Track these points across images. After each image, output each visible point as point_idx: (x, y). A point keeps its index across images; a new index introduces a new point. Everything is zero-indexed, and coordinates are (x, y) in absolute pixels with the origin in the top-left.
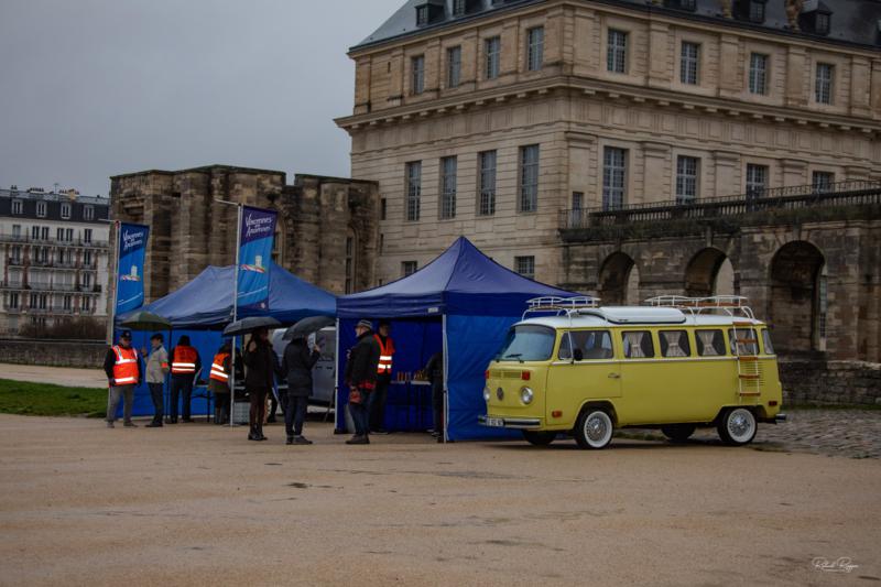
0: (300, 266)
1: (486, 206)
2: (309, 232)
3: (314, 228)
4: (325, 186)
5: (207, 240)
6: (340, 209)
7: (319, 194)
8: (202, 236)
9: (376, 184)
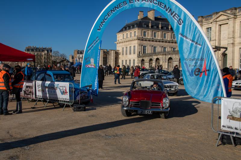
1: (130, 54)
3: (111, 56)
9: (119, 50)
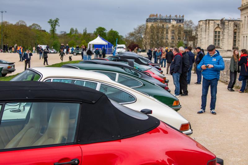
0: (224, 37)
2: (226, 31)
3: (228, 30)
4: (230, 22)
5: (206, 33)
6: (232, 26)
7: (229, 24)
8: (205, 32)
